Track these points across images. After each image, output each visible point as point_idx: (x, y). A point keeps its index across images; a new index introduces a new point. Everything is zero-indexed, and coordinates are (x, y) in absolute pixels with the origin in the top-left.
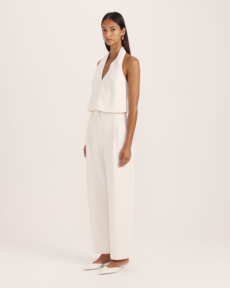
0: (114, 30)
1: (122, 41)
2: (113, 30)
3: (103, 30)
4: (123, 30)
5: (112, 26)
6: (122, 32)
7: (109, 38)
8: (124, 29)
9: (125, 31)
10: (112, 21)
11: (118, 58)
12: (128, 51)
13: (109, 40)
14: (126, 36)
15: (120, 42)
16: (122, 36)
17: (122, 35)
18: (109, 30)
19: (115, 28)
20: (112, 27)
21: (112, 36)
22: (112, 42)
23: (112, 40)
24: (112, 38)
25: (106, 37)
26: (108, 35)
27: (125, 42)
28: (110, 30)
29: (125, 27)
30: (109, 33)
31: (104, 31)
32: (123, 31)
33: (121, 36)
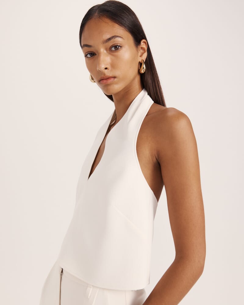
0: (117, 47)
1: (142, 76)
2: (113, 49)
3: (86, 56)
4: (142, 48)
5: (108, 36)
6: (140, 54)
7: (108, 73)
8: (143, 44)
9: (146, 49)
10: (108, 21)
11: (129, 117)
12: (158, 99)
13: (109, 78)
14: (150, 62)
15: (137, 80)
16: (140, 64)
17: (140, 59)
18: (103, 51)
19: (118, 41)
20: (109, 39)
21: (113, 66)
22: (116, 83)
23: (116, 79)
24: (117, 73)
25: (100, 72)
26: (103, 66)
27: (149, 79)
28: (106, 49)
29: (146, 39)
30: (105, 59)
31: (89, 56)
32: (141, 51)
33: (139, 62)
